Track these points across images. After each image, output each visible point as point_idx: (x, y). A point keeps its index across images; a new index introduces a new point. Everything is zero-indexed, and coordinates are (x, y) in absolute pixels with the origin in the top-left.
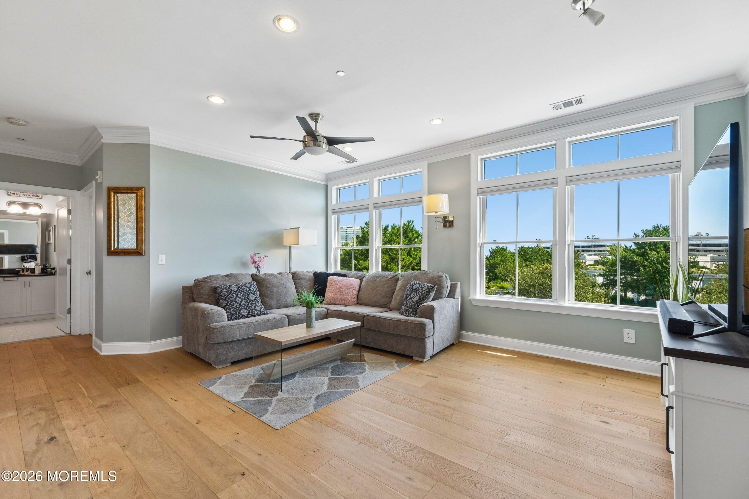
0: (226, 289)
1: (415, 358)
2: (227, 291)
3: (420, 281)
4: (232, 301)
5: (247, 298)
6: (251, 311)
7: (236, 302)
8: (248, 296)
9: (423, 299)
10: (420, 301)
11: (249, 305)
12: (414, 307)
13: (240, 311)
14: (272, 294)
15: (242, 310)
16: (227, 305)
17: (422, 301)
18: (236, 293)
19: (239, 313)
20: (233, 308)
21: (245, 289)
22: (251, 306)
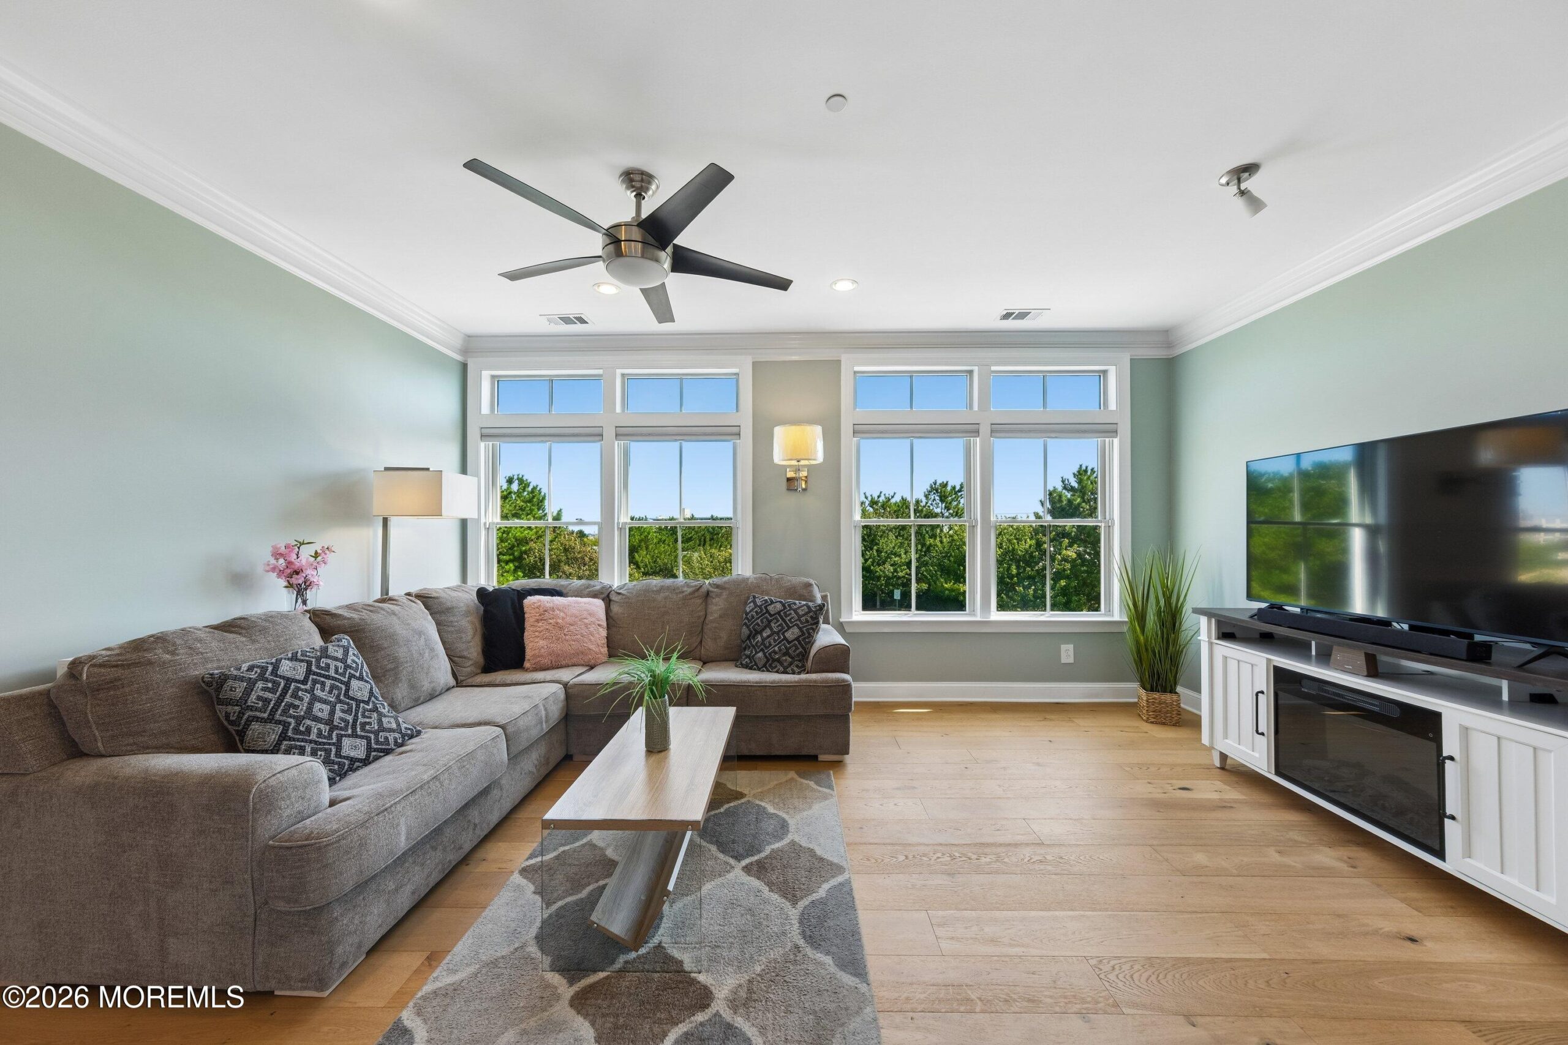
0: (262, 677)
1: (821, 758)
2: (270, 685)
3: (767, 595)
4: (299, 720)
5: (346, 694)
6: (373, 736)
7: (316, 719)
8: (347, 690)
9: (809, 634)
10: (805, 639)
11: (361, 719)
12: (794, 651)
13: (339, 746)
14: (395, 668)
15: (344, 743)
16: (284, 739)
17: (808, 638)
18: (308, 687)
19: (341, 757)
20: (311, 742)
21: (332, 668)
22: (368, 720)
